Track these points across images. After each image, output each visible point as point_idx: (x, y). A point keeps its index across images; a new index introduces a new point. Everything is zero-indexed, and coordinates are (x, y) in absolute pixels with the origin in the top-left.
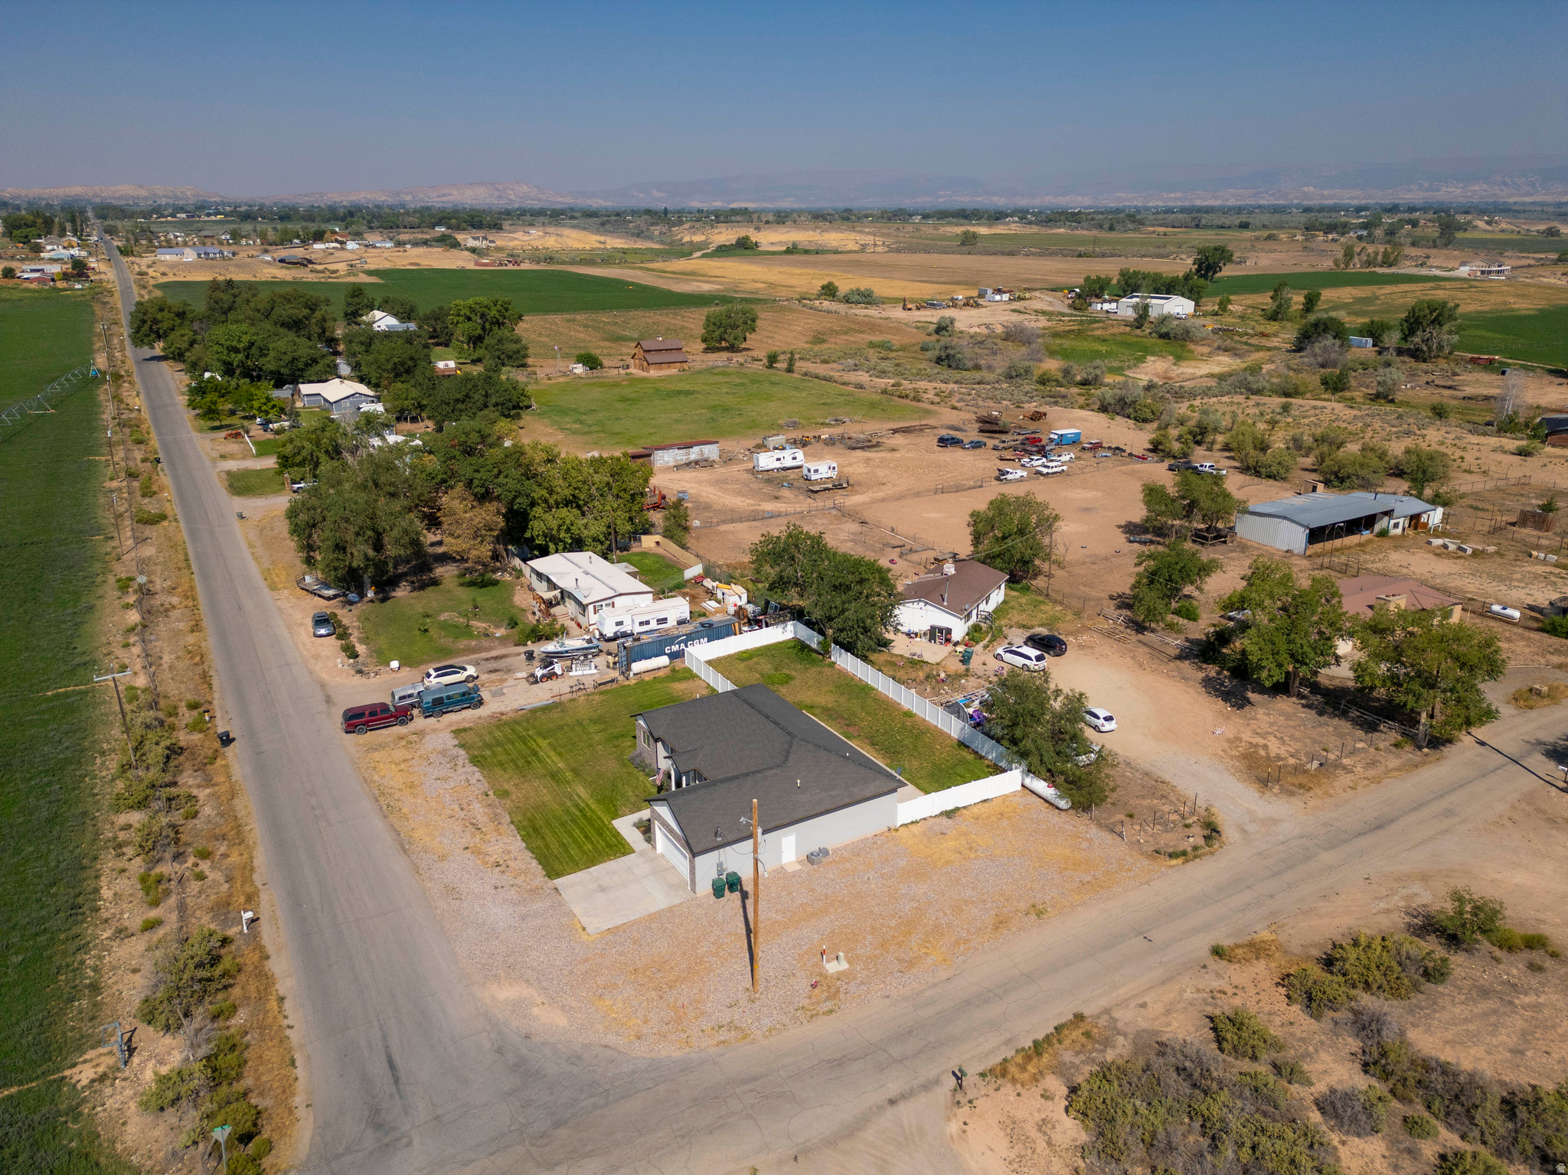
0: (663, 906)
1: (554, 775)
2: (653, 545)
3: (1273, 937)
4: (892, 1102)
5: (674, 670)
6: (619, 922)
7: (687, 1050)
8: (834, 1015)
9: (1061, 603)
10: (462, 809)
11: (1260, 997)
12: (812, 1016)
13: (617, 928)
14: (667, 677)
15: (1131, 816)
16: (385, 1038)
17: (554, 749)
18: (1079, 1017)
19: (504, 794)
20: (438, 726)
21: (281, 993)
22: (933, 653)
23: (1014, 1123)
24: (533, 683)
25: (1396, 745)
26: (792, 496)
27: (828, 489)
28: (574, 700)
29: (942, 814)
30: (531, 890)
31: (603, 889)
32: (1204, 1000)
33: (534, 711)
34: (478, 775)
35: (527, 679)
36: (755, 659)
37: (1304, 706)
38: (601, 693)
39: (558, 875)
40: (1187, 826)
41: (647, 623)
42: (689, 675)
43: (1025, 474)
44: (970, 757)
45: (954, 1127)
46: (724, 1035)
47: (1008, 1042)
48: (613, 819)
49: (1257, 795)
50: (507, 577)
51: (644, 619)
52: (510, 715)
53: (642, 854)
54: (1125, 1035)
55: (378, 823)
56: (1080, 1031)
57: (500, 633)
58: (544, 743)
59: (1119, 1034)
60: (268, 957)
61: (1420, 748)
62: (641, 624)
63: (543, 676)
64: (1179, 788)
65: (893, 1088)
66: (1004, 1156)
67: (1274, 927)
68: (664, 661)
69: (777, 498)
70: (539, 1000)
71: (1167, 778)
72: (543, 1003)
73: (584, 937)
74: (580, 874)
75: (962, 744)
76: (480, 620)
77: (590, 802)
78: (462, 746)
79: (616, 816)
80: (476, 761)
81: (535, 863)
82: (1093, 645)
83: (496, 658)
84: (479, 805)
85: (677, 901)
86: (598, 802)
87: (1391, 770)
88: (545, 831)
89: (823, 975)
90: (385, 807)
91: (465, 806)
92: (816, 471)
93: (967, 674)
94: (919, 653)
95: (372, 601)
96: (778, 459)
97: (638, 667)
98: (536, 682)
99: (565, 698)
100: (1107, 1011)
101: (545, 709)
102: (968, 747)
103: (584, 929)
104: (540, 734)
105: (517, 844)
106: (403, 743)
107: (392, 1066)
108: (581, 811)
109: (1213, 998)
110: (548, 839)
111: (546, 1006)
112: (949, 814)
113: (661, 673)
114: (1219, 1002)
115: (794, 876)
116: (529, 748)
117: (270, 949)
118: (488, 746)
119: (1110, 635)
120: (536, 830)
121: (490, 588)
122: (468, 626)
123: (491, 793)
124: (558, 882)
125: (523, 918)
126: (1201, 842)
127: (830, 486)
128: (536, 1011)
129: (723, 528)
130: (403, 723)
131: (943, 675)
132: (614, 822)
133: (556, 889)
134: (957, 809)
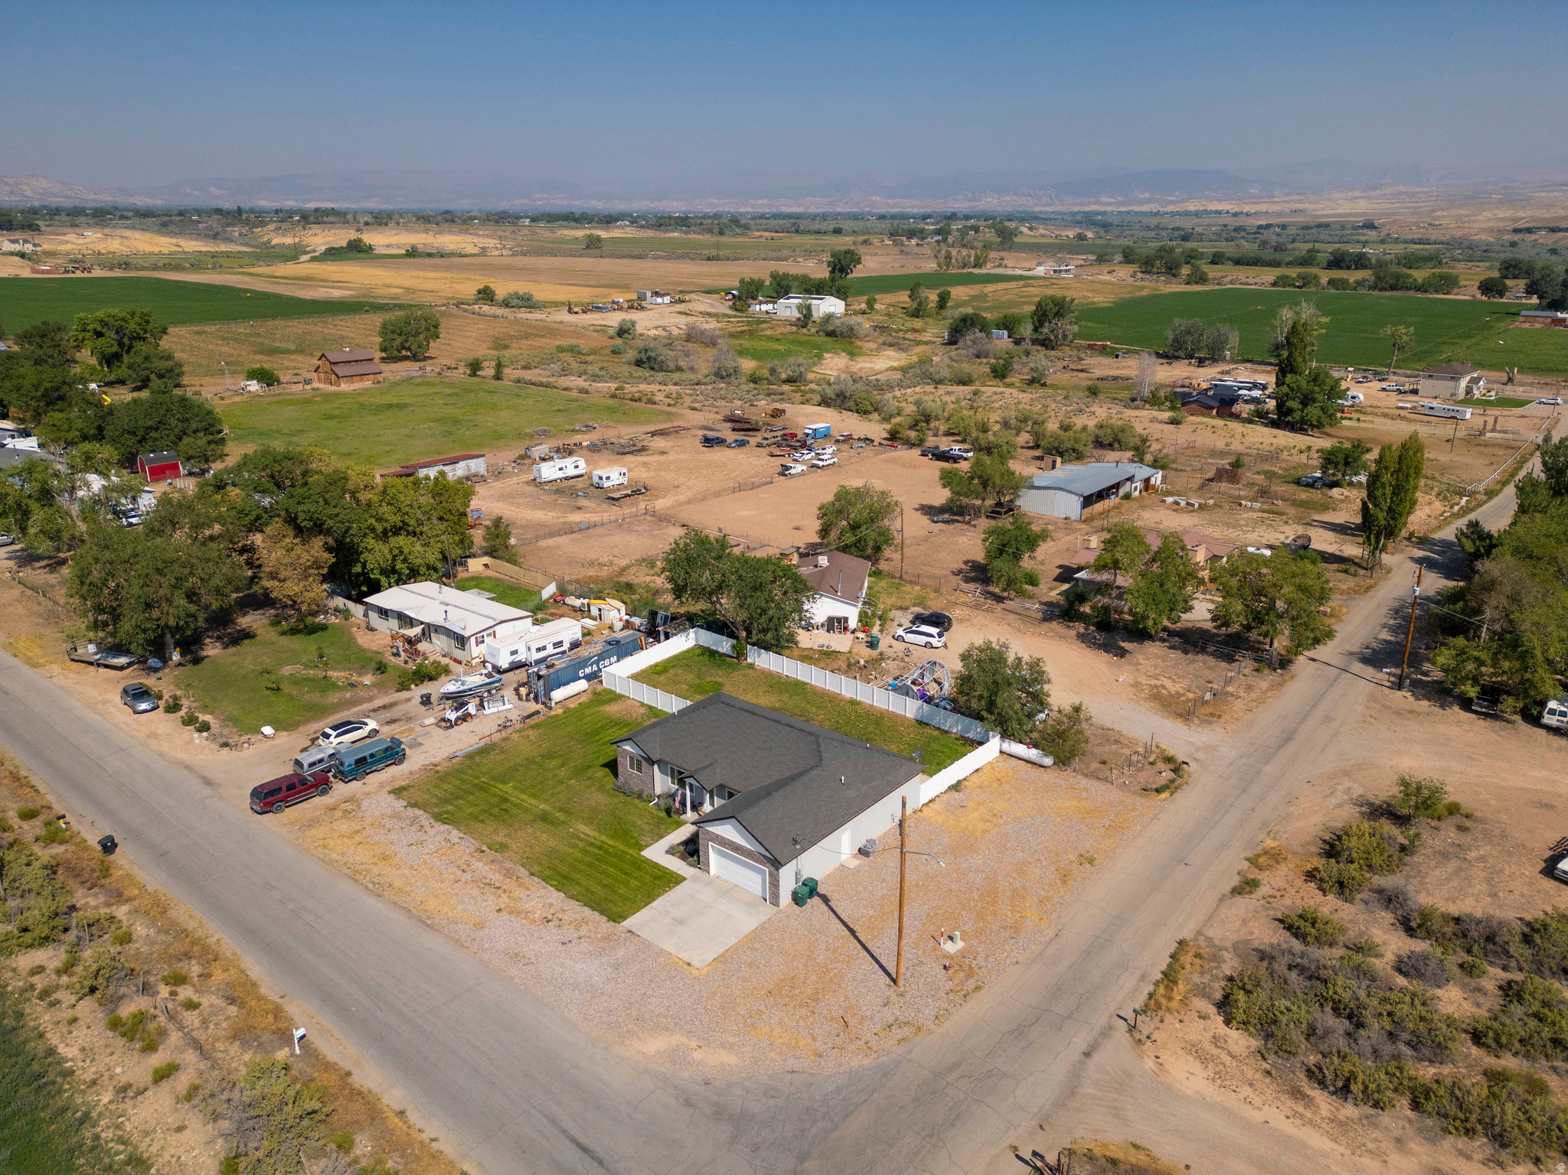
0: (755, 925)
1: (544, 818)
2: (481, 568)
3: (1277, 843)
4: (1087, 1055)
5: (595, 693)
6: (721, 950)
7: (874, 1055)
8: (983, 991)
9: (918, 584)
10: (463, 871)
11: (1301, 894)
12: (965, 996)
13: (723, 955)
14: (592, 701)
15: (1104, 763)
16: (553, 1122)
17: (523, 791)
18: (1181, 943)
19: (502, 848)
20: (367, 789)
21: (397, 1108)
22: (840, 642)
23: (1193, 1046)
24: (447, 728)
25: (1257, 670)
26: (593, 505)
27: (629, 496)
28: (505, 739)
29: (949, 788)
30: (604, 939)
31: (680, 922)
32: (1263, 906)
33: (470, 756)
34: (455, 832)
35: (436, 724)
36: (672, 671)
37: (1170, 648)
38: (533, 727)
39: (625, 918)
40: (1152, 764)
41: (544, 648)
42: (615, 697)
43: (805, 468)
44: (936, 733)
45: (1149, 1063)
46: (898, 1033)
47: (1143, 978)
48: (641, 850)
49: (1186, 728)
50: (333, 620)
51: (540, 645)
52: (446, 764)
53: (695, 879)
54: (1226, 949)
55: (373, 902)
56: (1191, 954)
57: (368, 680)
58: (508, 788)
59: (1220, 950)
60: (349, 1074)
61: (1275, 670)
62: (539, 650)
63: (458, 719)
64: (1124, 732)
65: (1080, 1043)
66: (1206, 1077)
67: (1271, 835)
68: (582, 685)
69: (579, 508)
70: (693, 1044)
71: (1108, 725)
72: (700, 1047)
73: (696, 973)
74: (644, 911)
75: (920, 723)
76: (334, 669)
77: (603, 838)
78: (415, 805)
79: (642, 848)
80: (439, 818)
81: (587, 911)
82: (968, 617)
83: (384, 707)
84: (480, 865)
85: (764, 918)
86: (613, 837)
87: (1266, 691)
88: (574, 875)
89: (946, 956)
90: (370, 886)
91: (465, 867)
92: (608, 478)
93: (882, 657)
94: (826, 644)
95: (180, 664)
96: (561, 469)
97: (558, 695)
98: (452, 726)
99: (497, 737)
100: (1199, 933)
101: (483, 751)
102: (927, 724)
103: (689, 964)
104: (495, 779)
105: (556, 897)
106: (338, 814)
107: (585, 1150)
108: (601, 848)
109: (1268, 903)
110: (584, 883)
111: (704, 1048)
112: (956, 787)
113: (583, 699)
114: (1274, 905)
115: (859, 871)
116: (495, 795)
117: (346, 1064)
118: (446, 801)
119: (977, 607)
120: (565, 877)
121: (320, 633)
122: (325, 677)
123: (484, 848)
124: (628, 923)
125: (616, 967)
126: (1172, 775)
127: (629, 492)
128: (697, 1056)
129: (544, 543)
130: (324, 792)
131: (862, 662)
132: (643, 853)
133: (630, 931)
134: (959, 783)
